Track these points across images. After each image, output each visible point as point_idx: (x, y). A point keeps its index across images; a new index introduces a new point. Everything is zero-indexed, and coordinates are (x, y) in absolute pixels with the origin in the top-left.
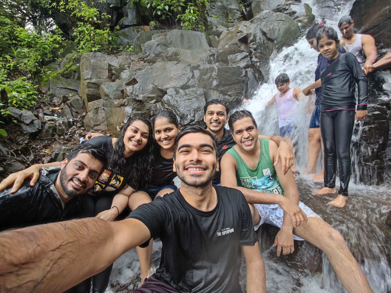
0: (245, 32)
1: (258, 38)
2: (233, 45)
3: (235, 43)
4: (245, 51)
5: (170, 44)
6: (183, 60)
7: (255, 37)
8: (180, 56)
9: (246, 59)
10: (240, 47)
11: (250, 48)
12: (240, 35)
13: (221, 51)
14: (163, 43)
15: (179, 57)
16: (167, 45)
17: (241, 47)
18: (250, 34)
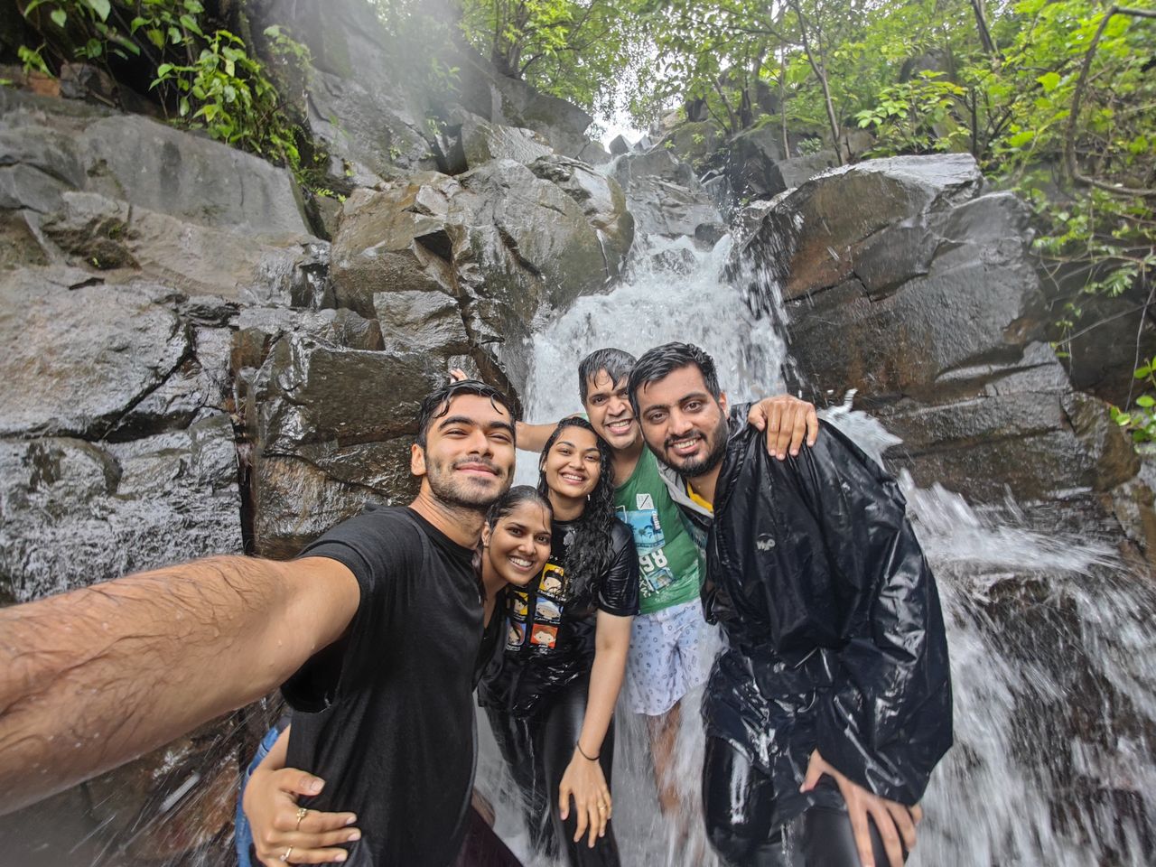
0: (441, 218)
1: (488, 250)
2: (396, 252)
3: (404, 246)
4: (445, 286)
5: (93, 173)
6: (153, 264)
7: (476, 243)
8: (136, 243)
9: (449, 320)
10: (422, 268)
11: (461, 279)
12: (422, 222)
13: (345, 265)
14: (42, 161)
15: (130, 244)
16: (70, 175)
17: (427, 270)
18: (459, 228)
